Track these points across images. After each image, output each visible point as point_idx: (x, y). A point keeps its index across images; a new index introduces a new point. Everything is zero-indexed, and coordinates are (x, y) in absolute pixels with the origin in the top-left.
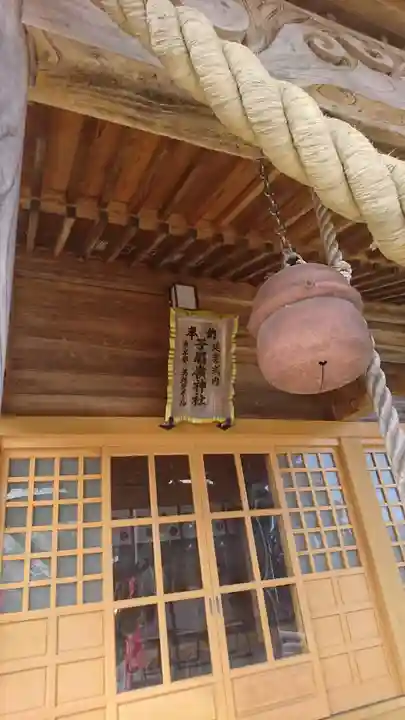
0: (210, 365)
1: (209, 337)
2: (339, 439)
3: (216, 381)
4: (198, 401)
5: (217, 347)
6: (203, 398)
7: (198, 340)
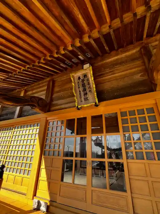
0: (87, 87)
1: (85, 77)
2: (156, 100)
3: (90, 91)
4: (86, 99)
5: (88, 80)
6: (87, 98)
7: (82, 80)
